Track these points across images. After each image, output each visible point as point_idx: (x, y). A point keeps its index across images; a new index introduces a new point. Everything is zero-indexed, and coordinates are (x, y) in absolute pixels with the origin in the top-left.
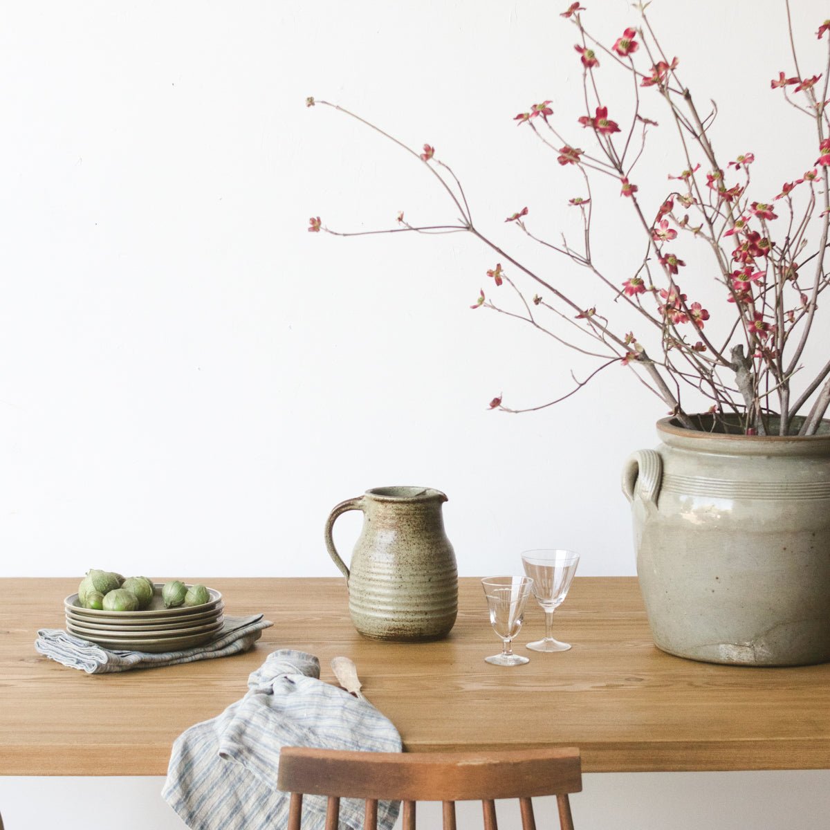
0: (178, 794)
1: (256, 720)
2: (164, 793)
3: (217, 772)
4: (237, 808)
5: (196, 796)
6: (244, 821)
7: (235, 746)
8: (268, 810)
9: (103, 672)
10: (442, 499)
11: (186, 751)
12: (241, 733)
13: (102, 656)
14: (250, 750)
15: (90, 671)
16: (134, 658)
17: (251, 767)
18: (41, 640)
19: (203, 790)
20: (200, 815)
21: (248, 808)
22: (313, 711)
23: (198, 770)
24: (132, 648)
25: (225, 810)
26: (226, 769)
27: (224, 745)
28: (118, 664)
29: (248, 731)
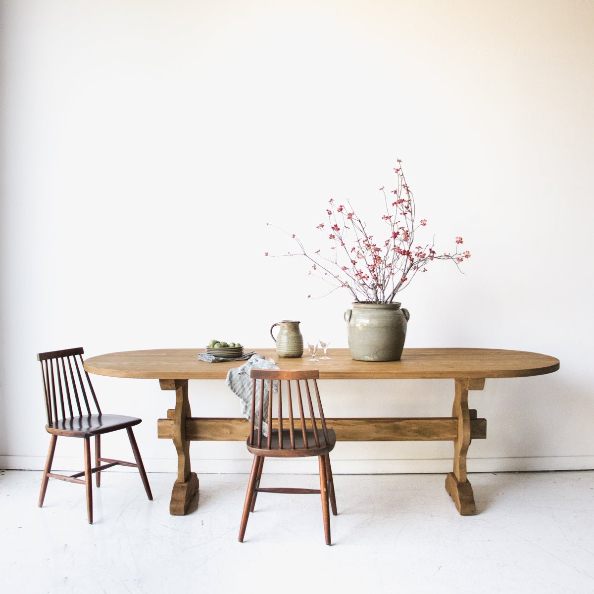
0: (229, 383)
1: (247, 367)
2: (226, 382)
3: (238, 378)
4: (243, 386)
5: (233, 383)
6: (244, 389)
7: (242, 372)
8: (250, 387)
9: (214, 362)
10: (299, 322)
11: (231, 374)
12: (244, 369)
13: (214, 358)
14: (246, 373)
15: (211, 362)
16: (221, 359)
17: (246, 377)
18: (199, 356)
19: (235, 382)
20: (234, 388)
21: (245, 386)
22: (261, 365)
23: (234, 377)
24: (221, 357)
25: (240, 387)
26: (240, 377)
27: (240, 371)
28: (217, 360)
29: (246, 369)
